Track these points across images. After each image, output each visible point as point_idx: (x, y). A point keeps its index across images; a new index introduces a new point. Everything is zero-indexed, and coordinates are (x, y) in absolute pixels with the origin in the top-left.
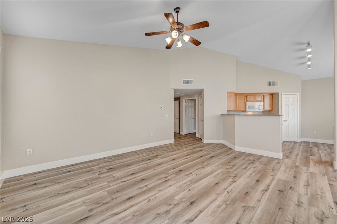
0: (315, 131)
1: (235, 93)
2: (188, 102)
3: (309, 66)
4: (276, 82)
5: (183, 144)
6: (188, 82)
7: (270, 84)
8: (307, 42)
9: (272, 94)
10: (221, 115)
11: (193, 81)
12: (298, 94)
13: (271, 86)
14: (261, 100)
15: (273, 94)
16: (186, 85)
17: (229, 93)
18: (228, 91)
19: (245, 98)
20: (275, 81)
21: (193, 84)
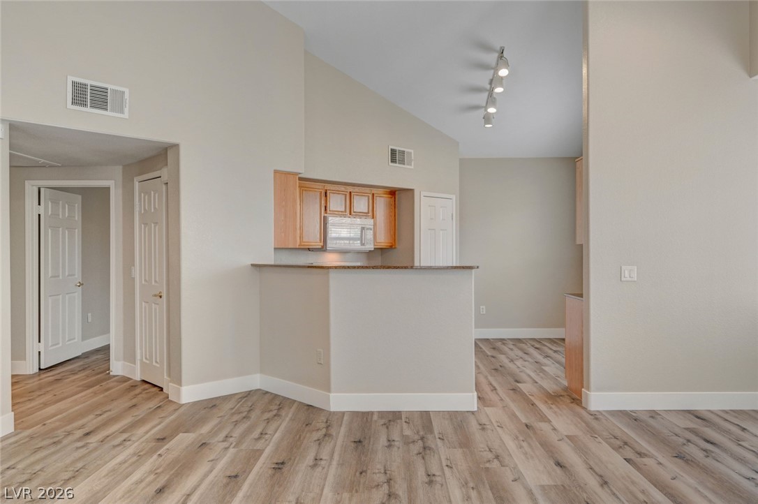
0: (484, 307)
1: (300, 179)
2: (55, 202)
3: (487, 118)
4: (407, 152)
5: (79, 433)
6: (100, 98)
7: (394, 156)
8: (498, 48)
9: (393, 193)
10: (252, 265)
11: (127, 96)
12: (454, 197)
13: (397, 165)
14: (366, 211)
15: (397, 193)
16: (88, 109)
17: (282, 177)
18: (279, 169)
19: (323, 198)
20: (406, 150)
21: (126, 110)
